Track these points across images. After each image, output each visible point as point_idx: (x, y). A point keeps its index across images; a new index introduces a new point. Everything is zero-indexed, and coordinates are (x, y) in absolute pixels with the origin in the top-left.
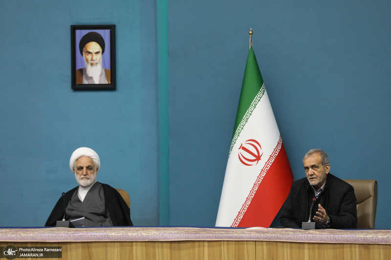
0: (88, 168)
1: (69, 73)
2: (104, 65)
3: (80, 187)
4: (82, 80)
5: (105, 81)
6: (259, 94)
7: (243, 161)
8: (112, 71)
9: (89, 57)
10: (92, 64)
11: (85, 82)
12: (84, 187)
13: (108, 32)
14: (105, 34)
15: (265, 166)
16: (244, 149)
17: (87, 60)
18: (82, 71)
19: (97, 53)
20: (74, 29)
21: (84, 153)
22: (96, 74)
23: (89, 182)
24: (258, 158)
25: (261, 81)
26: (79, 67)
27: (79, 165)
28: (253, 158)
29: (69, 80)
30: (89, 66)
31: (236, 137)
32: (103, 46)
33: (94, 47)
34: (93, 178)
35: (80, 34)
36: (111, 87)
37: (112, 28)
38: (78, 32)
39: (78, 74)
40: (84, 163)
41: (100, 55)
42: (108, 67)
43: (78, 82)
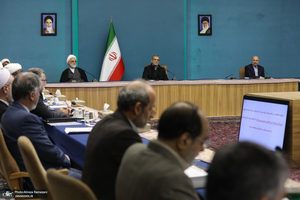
2: (53, 27)
4: (45, 32)
10: (48, 27)
16: (111, 55)
17: (47, 25)
18: (45, 29)
19: (50, 23)
20: (42, 14)
24: (116, 58)
32: (52, 20)
37: (55, 14)
39: (43, 30)
43: (43, 33)
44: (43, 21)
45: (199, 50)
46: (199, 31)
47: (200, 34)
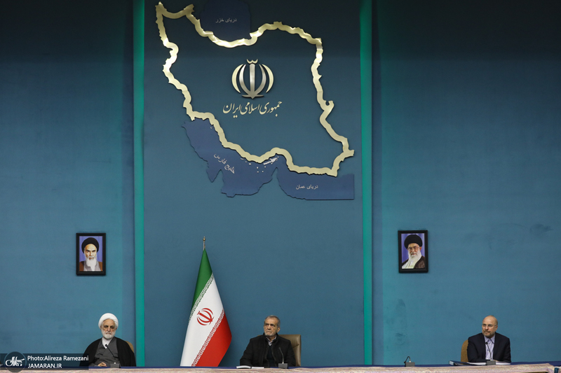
0: (112, 327)
1: (74, 264)
2: (98, 260)
3: (103, 339)
4: (83, 269)
5: (99, 270)
6: (211, 279)
7: (200, 322)
8: (103, 263)
9: (88, 254)
10: (90, 259)
11: (86, 270)
12: (107, 339)
13: (101, 237)
14: (99, 239)
15: (216, 326)
16: (201, 314)
17: (87, 256)
18: (84, 263)
19: (94, 251)
20: (78, 235)
21: (109, 317)
22: (93, 264)
23: (111, 336)
24: (211, 320)
25: (211, 272)
26: (81, 260)
27: (106, 324)
28: (207, 320)
29: (75, 269)
30: (88, 259)
31: (195, 307)
32: (97, 247)
33: (91, 247)
34: (113, 334)
35: (82, 239)
36: (102, 273)
37: (103, 235)
38: (81, 237)
39: (81, 265)
40: (109, 324)
41: (95, 253)
42: (101, 261)
43: (80, 270)
44: (80, 248)
45: (402, 303)
46: (401, 264)
47: (402, 271)
